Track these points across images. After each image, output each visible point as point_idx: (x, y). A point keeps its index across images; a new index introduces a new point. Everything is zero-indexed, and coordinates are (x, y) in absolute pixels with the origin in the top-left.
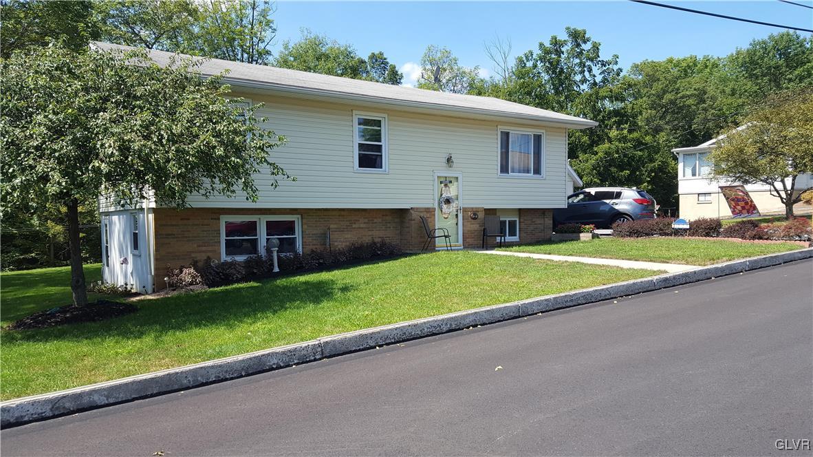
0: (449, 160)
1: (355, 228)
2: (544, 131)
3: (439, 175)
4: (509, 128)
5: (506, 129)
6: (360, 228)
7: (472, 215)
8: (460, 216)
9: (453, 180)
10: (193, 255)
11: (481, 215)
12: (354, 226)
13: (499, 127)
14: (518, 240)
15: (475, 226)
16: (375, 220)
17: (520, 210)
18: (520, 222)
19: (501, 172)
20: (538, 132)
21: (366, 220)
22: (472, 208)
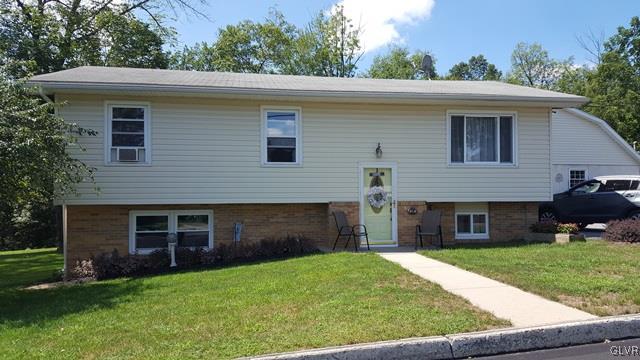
0: (378, 150)
1: (272, 223)
2: (515, 112)
3: (366, 166)
4: (463, 111)
5: (458, 113)
6: (277, 222)
7: (409, 209)
8: (395, 211)
9: (385, 172)
10: (102, 248)
11: (421, 210)
12: (271, 220)
13: (448, 111)
14: (488, 237)
15: (414, 222)
16: (296, 215)
17: (489, 203)
18: (489, 217)
19: (452, 160)
20: (506, 113)
21: (286, 215)
22: (410, 202)
